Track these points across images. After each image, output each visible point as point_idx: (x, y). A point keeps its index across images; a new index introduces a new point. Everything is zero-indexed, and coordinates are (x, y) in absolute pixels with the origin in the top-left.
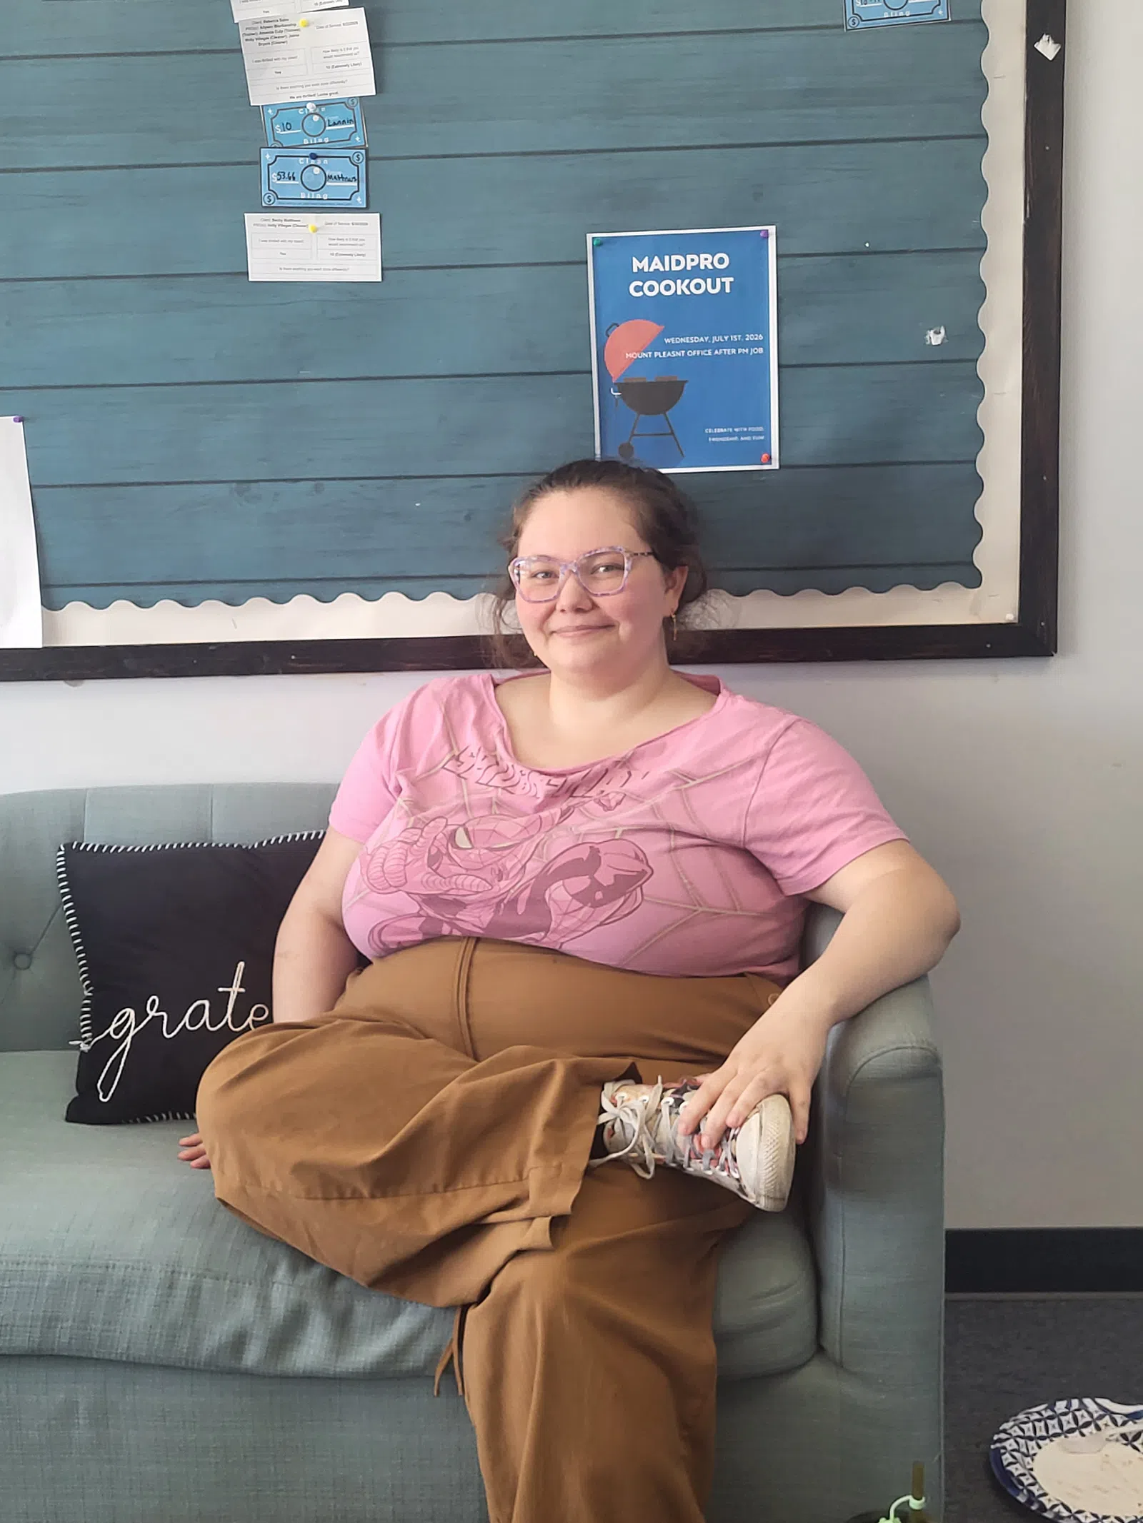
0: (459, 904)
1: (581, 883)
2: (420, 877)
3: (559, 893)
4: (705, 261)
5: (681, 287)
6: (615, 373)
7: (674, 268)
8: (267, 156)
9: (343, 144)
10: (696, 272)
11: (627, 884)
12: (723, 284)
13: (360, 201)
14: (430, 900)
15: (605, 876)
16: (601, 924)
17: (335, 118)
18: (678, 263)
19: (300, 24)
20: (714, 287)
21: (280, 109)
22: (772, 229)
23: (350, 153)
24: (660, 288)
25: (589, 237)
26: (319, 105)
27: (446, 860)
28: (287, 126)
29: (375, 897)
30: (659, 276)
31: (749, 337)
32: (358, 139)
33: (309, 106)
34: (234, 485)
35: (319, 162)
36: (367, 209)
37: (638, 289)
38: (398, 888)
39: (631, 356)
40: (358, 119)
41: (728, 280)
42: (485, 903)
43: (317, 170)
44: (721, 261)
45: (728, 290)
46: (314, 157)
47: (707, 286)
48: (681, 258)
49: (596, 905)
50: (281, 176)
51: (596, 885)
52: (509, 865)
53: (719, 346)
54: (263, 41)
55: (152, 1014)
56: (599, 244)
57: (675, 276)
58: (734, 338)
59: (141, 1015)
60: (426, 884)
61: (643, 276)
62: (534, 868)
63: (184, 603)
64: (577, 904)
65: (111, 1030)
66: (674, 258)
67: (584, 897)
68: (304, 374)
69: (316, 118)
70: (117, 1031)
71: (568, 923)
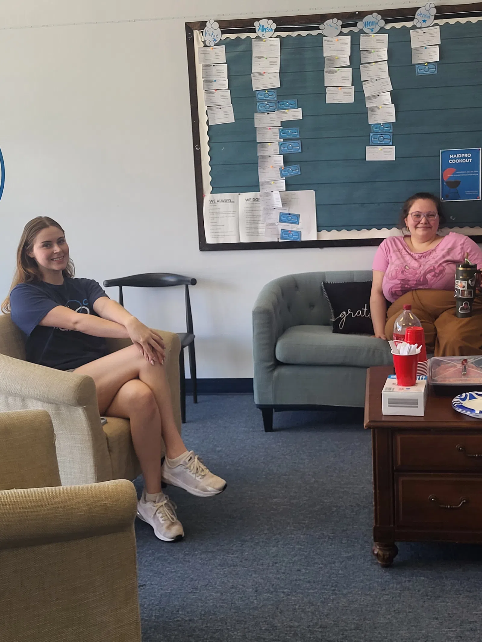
0: (409, 281)
1: (433, 273)
2: (401, 276)
3: (429, 276)
4: (466, 155)
5: (460, 161)
6: (445, 179)
7: (459, 157)
8: (371, 134)
9: (388, 131)
10: (464, 158)
11: (441, 272)
12: (470, 160)
13: (391, 143)
14: (403, 280)
15: (437, 271)
16: (439, 280)
17: (387, 126)
18: (460, 156)
19: (380, 107)
20: (467, 161)
21: (375, 125)
22: (481, 148)
23: (389, 134)
24: (456, 161)
25: (441, 150)
26: (383, 124)
27: (405, 272)
28: (376, 128)
29: (391, 281)
30: (455, 159)
31: (475, 172)
32: (391, 131)
33: (381, 124)
34: (360, 205)
35: (382, 135)
36: (392, 145)
37: (451, 161)
38: (396, 279)
39: (449, 176)
40: (391, 126)
41: (471, 159)
42: (413, 280)
43: (382, 137)
44: (469, 155)
45: (470, 161)
46: (381, 134)
47: (466, 161)
48: (460, 155)
49: (437, 277)
50: (374, 139)
51: (436, 273)
52: (418, 272)
53: (469, 173)
54: (372, 111)
55: (349, 313)
56: (443, 152)
57: (459, 159)
58: (472, 172)
59: (347, 313)
60: (401, 277)
61: (452, 159)
62: (423, 272)
63: (348, 230)
64: (433, 278)
65: (340, 316)
66: (459, 155)
67: (434, 276)
68: (377, 180)
69: (382, 126)
70: (342, 316)
71: (432, 282)
